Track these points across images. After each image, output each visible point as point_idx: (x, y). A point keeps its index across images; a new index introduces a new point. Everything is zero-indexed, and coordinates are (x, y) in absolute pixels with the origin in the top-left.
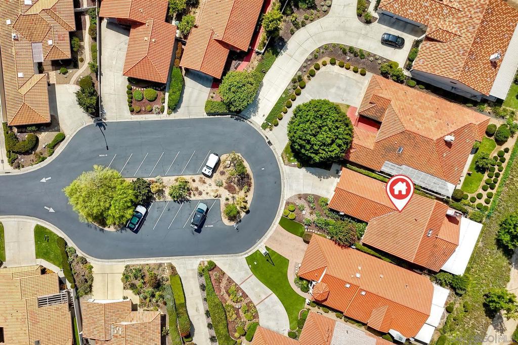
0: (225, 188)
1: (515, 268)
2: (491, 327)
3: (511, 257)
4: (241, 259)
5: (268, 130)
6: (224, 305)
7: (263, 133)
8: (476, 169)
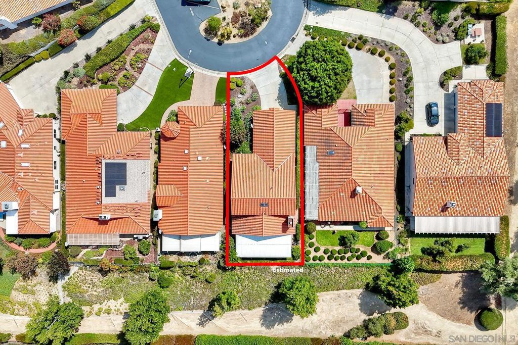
0: (234, 13)
1: (263, 310)
2: (201, 312)
3: (272, 303)
4: (173, 55)
5: (305, 32)
6: (123, 54)
7: (300, 29)
8: (341, 237)
